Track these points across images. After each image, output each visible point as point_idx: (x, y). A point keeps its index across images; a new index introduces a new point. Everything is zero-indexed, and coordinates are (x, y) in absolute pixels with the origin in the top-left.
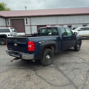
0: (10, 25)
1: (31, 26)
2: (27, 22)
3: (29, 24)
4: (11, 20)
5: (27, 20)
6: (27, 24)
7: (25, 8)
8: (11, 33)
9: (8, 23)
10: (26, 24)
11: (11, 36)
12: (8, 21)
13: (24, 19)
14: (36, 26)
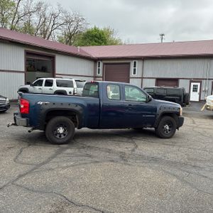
0: (101, 74)
1: (142, 78)
2: (135, 70)
3: (138, 74)
4: (104, 64)
5: (135, 66)
6: (134, 73)
7: (160, 37)
8: (74, 88)
9: (99, 69)
10: (132, 75)
11: (74, 94)
12: (99, 66)
13: (129, 64)
14: (154, 80)
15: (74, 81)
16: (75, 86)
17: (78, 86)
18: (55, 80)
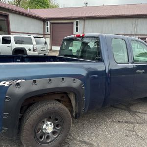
0: (49, 32)
2: (77, 28)
3: (80, 32)
5: (77, 25)
6: (77, 31)
8: (34, 45)
9: (47, 28)
10: (75, 32)
11: (34, 51)
12: (47, 26)
13: (72, 23)
15: (33, 38)
16: (34, 43)
17: (37, 43)
18: (12, 37)
